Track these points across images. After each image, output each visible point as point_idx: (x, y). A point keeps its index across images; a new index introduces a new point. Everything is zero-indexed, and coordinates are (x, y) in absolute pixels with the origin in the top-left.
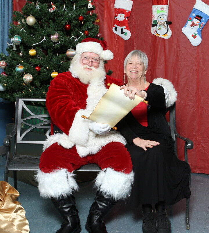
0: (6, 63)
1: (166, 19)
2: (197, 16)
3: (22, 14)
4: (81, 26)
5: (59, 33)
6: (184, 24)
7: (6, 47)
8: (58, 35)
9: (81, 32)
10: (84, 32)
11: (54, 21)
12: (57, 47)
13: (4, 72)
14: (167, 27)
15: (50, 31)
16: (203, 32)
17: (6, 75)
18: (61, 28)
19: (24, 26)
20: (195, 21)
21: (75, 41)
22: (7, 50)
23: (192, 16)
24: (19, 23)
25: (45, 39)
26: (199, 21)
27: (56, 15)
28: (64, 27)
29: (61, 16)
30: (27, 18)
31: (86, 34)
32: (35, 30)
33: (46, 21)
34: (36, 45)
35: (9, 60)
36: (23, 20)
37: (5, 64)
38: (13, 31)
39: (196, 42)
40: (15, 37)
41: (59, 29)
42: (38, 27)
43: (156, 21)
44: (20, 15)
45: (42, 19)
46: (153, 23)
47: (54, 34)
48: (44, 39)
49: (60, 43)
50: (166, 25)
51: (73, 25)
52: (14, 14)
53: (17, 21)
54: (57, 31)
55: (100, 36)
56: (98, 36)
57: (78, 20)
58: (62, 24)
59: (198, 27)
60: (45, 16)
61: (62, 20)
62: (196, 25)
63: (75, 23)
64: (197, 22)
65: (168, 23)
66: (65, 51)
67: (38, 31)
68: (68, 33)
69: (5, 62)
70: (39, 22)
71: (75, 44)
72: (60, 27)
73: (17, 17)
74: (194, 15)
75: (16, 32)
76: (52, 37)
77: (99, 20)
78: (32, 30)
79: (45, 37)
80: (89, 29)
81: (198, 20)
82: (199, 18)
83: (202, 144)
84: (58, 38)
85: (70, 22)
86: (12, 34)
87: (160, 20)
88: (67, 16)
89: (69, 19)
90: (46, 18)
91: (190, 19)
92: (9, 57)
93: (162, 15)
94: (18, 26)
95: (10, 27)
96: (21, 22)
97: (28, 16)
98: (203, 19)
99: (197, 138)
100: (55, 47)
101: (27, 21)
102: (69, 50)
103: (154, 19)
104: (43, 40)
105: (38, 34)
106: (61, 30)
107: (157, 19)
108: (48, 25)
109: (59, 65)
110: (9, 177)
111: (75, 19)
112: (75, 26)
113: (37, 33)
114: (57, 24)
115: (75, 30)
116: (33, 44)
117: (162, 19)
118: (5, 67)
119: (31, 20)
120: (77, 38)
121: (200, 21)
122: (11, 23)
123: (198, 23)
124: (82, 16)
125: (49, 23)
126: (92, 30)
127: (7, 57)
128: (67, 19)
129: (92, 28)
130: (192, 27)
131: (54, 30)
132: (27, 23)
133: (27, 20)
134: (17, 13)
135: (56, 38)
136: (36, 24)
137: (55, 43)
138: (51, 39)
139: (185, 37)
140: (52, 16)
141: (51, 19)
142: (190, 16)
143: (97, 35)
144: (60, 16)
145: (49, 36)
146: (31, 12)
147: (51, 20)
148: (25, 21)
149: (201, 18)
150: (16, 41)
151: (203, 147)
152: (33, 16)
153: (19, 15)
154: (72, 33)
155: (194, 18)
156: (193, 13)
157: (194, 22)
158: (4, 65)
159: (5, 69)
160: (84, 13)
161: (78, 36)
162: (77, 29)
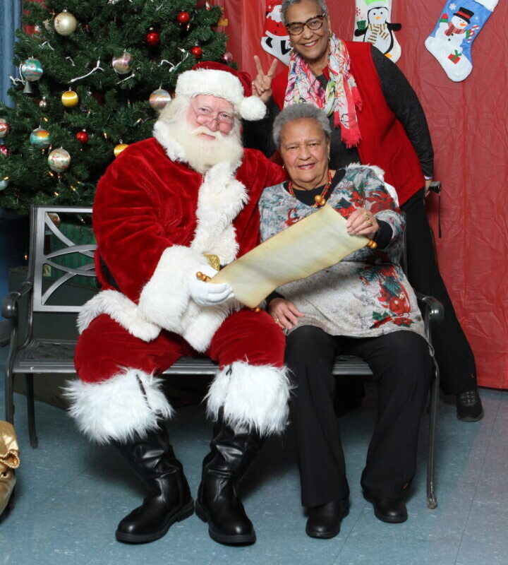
0: (7, 124)
1: (387, 17)
2: (462, 9)
3: (46, 8)
4: (183, 35)
5: (132, 53)
6: (431, 30)
7: (7, 87)
8: (129, 58)
9: (183, 50)
10: (190, 49)
11: (120, 23)
12: (127, 86)
13: (4, 147)
14: (389, 36)
15: (110, 47)
16: (475, 49)
17: (8, 152)
18: (136, 42)
19: (48, 36)
20: (457, 22)
21: (170, 70)
22: (10, 93)
23: (449, 9)
24: (37, 28)
25: (100, 66)
26: (466, 23)
27: (125, 10)
28: (145, 37)
29: (137, 13)
30: (55, 16)
31: (196, 55)
32: (75, 45)
33: (102, 25)
34: (78, 80)
35: (14, 117)
36: (46, 23)
37: (5, 127)
38: (23, 50)
39: (459, 71)
40: (27, 61)
41: (131, 42)
42: (81, 38)
43: (363, 23)
44: (40, 10)
45: (90, 19)
46: (356, 27)
47: (120, 55)
48: (96, 66)
49: (133, 75)
50: (387, 31)
51: (166, 34)
52: (26, 7)
53: (32, 25)
54: (127, 48)
55: (229, 58)
56: (226, 58)
57: (176, 20)
58: (138, 32)
59: (464, 35)
60: (98, 13)
61: (138, 22)
62: (459, 32)
63: (169, 28)
64: (462, 25)
65: (392, 27)
66: (147, 96)
67: (83, 49)
68: (153, 51)
69: (4, 121)
70: (84, 26)
71: (169, 78)
72: (133, 39)
73: (31, 16)
74: (453, 7)
75: (30, 50)
76: (114, 62)
77: (226, 20)
78: (68, 46)
79: (98, 62)
80: (202, 44)
81: (463, 21)
82: (465, 14)
83: (472, 314)
84: (130, 64)
85: (158, 27)
86: (20, 55)
87: (374, 21)
88: (151, 13)
89: (155, 18)
90: (100, 18)
91: (445, 18)
92: (15, 110)
93: (378, 8)
94: (36, 36)
95: (17, 40)
96: (42, 26)
97: (58, 12)
98: (476, 18)
99: (462, 300)
100: (123, 86)
101: (56, 25)
102: (155, 92)
103: (358, 19)
104: (95, 69)
105: (82, 54)
106: (137, 46)
107: (365, 18)
108: (106, 35)
109: (133, 127)
110: (14, 394)
111: (170, 20)
112: (170, 36)
113: (80, 52)
114: (127, 31)
115: (169, 45)
116: (70, 80)
117: (378, 18)
118: (6, 134)
119: (65, 22)
120: (175, 65)
121: (469, 22)
122: (18, 30)
123: (463, 28)
124: (185, 11)
125: (107, 30)
126: (210, 46)
127: (10, 109)
128: (151, 19)
129: (210, 41)
130: (450, 37)
131: (120, 45)
132: (57, 28)
133: (56, 22)
134: (32, 5)
135: (125, 65)
136: (76, 31)
137: (122, 77)
138: (112, 67)
139: (434, 60)
140: (115, 13)
141: (113, 20)
142: (446, 11)
143: (223, 56)
144: (133, 13)
145: (107, 59)
146: (65, 4)
147: (112, 23)
148: (52, 23)
149: (471, 14)
150: (29, 71)
151: (475, 322)
152: (71, 12)
153: (36, 10)
154: (164, 53)
155: (455, 14)
156: (451, 2)
157: (455, 25)
158: (3, 130)
159: (5, 138)
160: (190, 6)
161: (176, 58)
162: (174, 44)
